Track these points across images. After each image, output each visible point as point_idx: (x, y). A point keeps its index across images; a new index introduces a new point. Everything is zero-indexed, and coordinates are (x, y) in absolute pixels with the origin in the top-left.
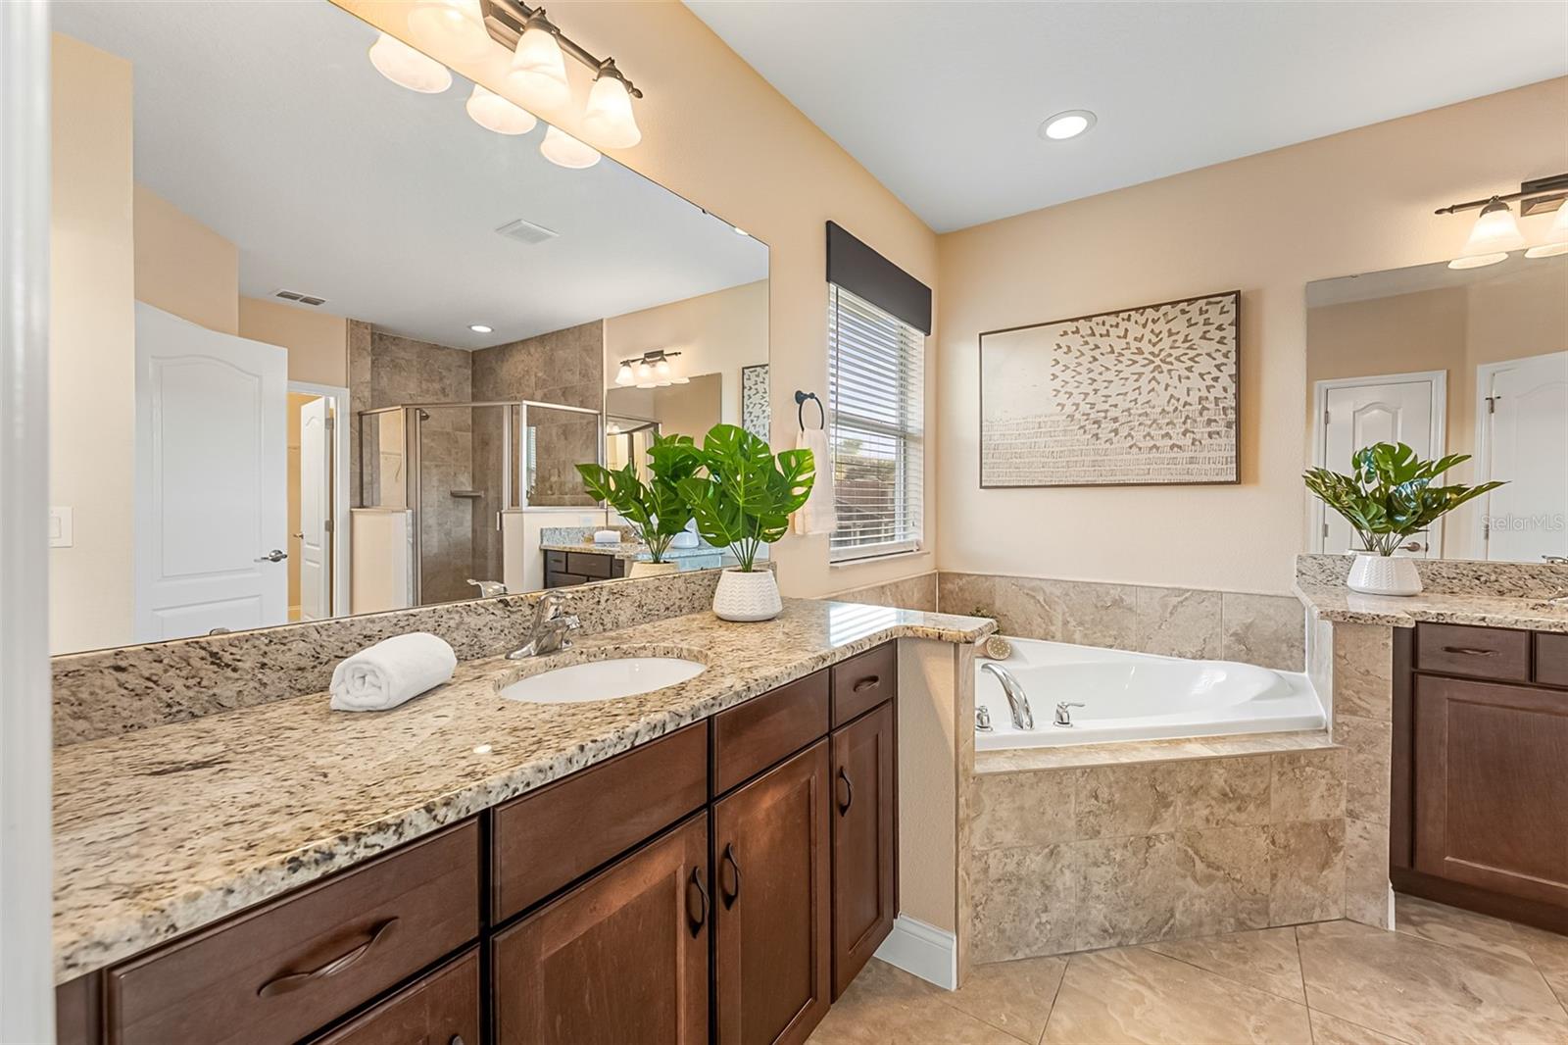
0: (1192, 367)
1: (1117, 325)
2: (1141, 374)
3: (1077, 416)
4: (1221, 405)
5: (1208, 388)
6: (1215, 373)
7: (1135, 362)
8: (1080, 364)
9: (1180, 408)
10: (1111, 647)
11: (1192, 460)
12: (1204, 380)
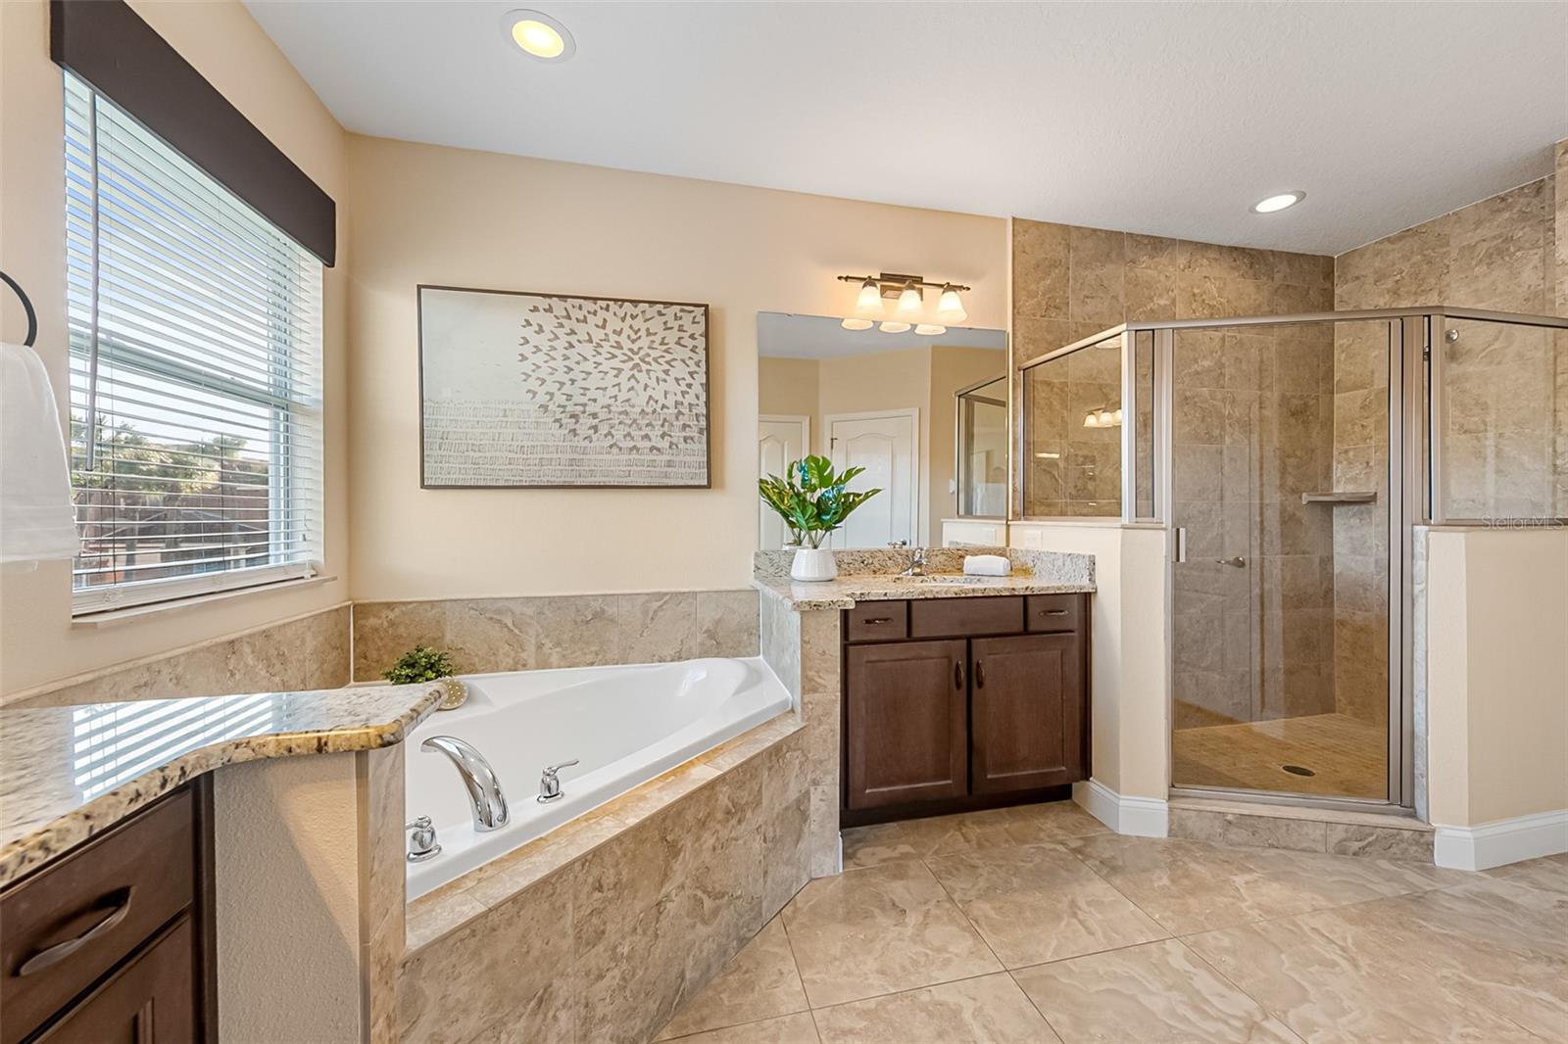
0: (668, 370)
1: (595, 313)
2: (620, 370)
3: (552, 407)
4: (694, 411)
5: (683, 393)
6: (689, 380)
7: (614, 356)
8: (554, 348)
9: (658, 410)
10: (592, 664)
11: (670, 464)
12: (679, 385)
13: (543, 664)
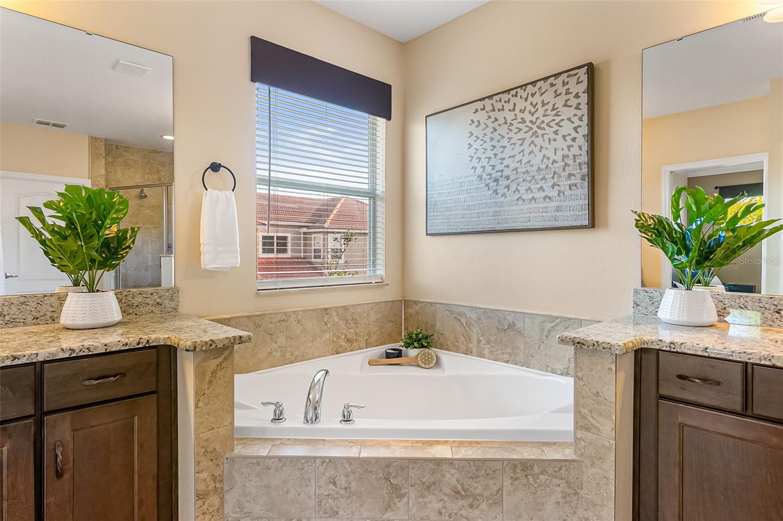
0: (558, 130)
1: (509, 102)
2: (523, 139)
3: (484, 176)
4: (578, 161)
5: (569, 147)
6: (574, 134)
7: (520, 130)
8: (485, 135)
9: (550, 165)
10: (507, 362)
11: (558, 209)
12: (566, 141)
13: (481, 355)
